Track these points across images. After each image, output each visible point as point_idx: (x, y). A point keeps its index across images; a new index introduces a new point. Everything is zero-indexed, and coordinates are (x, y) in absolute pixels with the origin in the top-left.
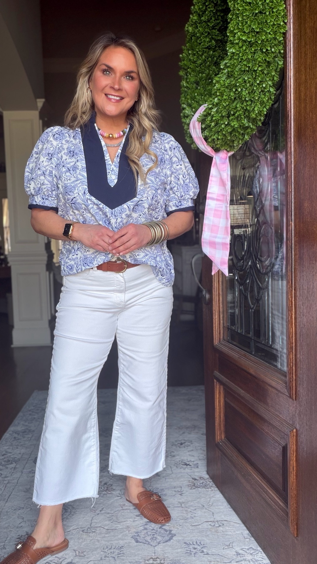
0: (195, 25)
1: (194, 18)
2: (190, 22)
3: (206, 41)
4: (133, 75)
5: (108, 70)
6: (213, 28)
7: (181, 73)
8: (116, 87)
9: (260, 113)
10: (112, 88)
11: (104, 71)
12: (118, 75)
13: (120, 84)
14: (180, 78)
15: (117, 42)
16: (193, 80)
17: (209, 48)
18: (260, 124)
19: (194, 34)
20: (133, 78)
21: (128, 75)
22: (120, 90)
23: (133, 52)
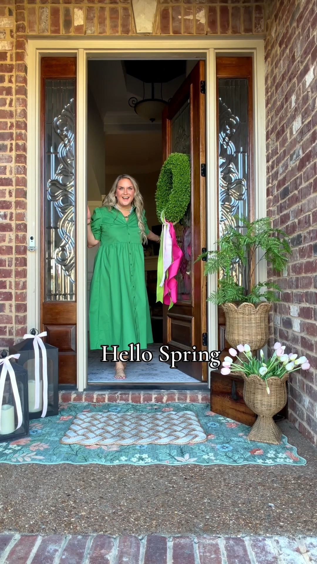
0: (160, 182)
1: (160, 180)
2: (158, 182)
3: (165, 188)
4: (131, 188)
5: (122, 188)
6: (167, 183)
7: (156, 200)
8: (126, 194)
9: (185, 205)
10: (124, 194)
11: (120, 189)
12: (126, 189)
13: (127, 192)
14: (156, 201)
15: (123, 177)
16: (161, 201)
17: (166, 190)
18: (186, 210)
19: (160, 186)
20: (131, 189)
21: (130, 188)
22: (127, 194)
23: (129, 179)
